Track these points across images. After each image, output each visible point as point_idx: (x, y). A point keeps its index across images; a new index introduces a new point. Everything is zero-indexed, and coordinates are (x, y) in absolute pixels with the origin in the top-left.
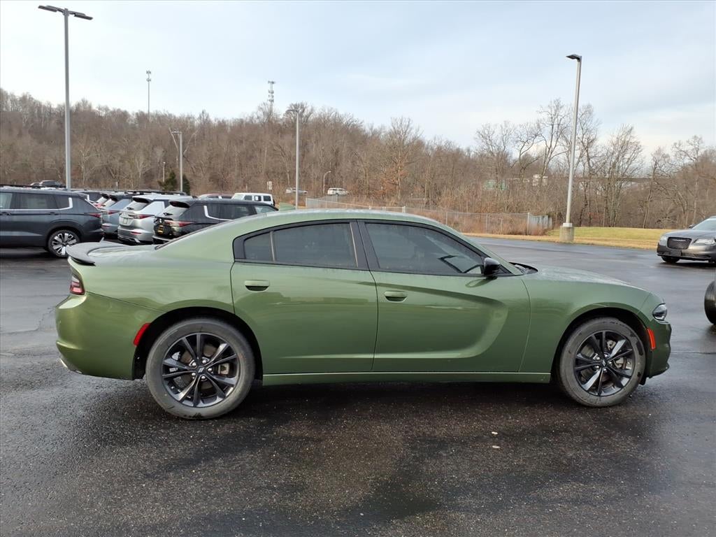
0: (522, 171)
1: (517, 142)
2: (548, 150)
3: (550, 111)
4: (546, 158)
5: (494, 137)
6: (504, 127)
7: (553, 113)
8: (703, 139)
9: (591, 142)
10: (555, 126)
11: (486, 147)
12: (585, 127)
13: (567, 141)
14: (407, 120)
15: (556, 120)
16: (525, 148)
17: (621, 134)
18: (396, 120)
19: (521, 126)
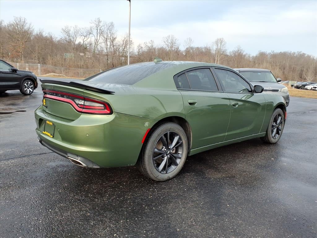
0: (85, 50)
1: (81, 36)
2: (96, 41)
3: (95, 23)
4: (95, 44)
5: (70, 32)
6: (75, 28)
7: (97, 24)
8: (154, 42)
9: (114, 39)
10: (99, 30)
11: (67, 37)
12: (111, 32)
13: (104, 37)
14: (24, 19)
15: (99, 27)
16: (85, 39)
17: (125, 37)
18: (17, 18)
19: (83, 29)
